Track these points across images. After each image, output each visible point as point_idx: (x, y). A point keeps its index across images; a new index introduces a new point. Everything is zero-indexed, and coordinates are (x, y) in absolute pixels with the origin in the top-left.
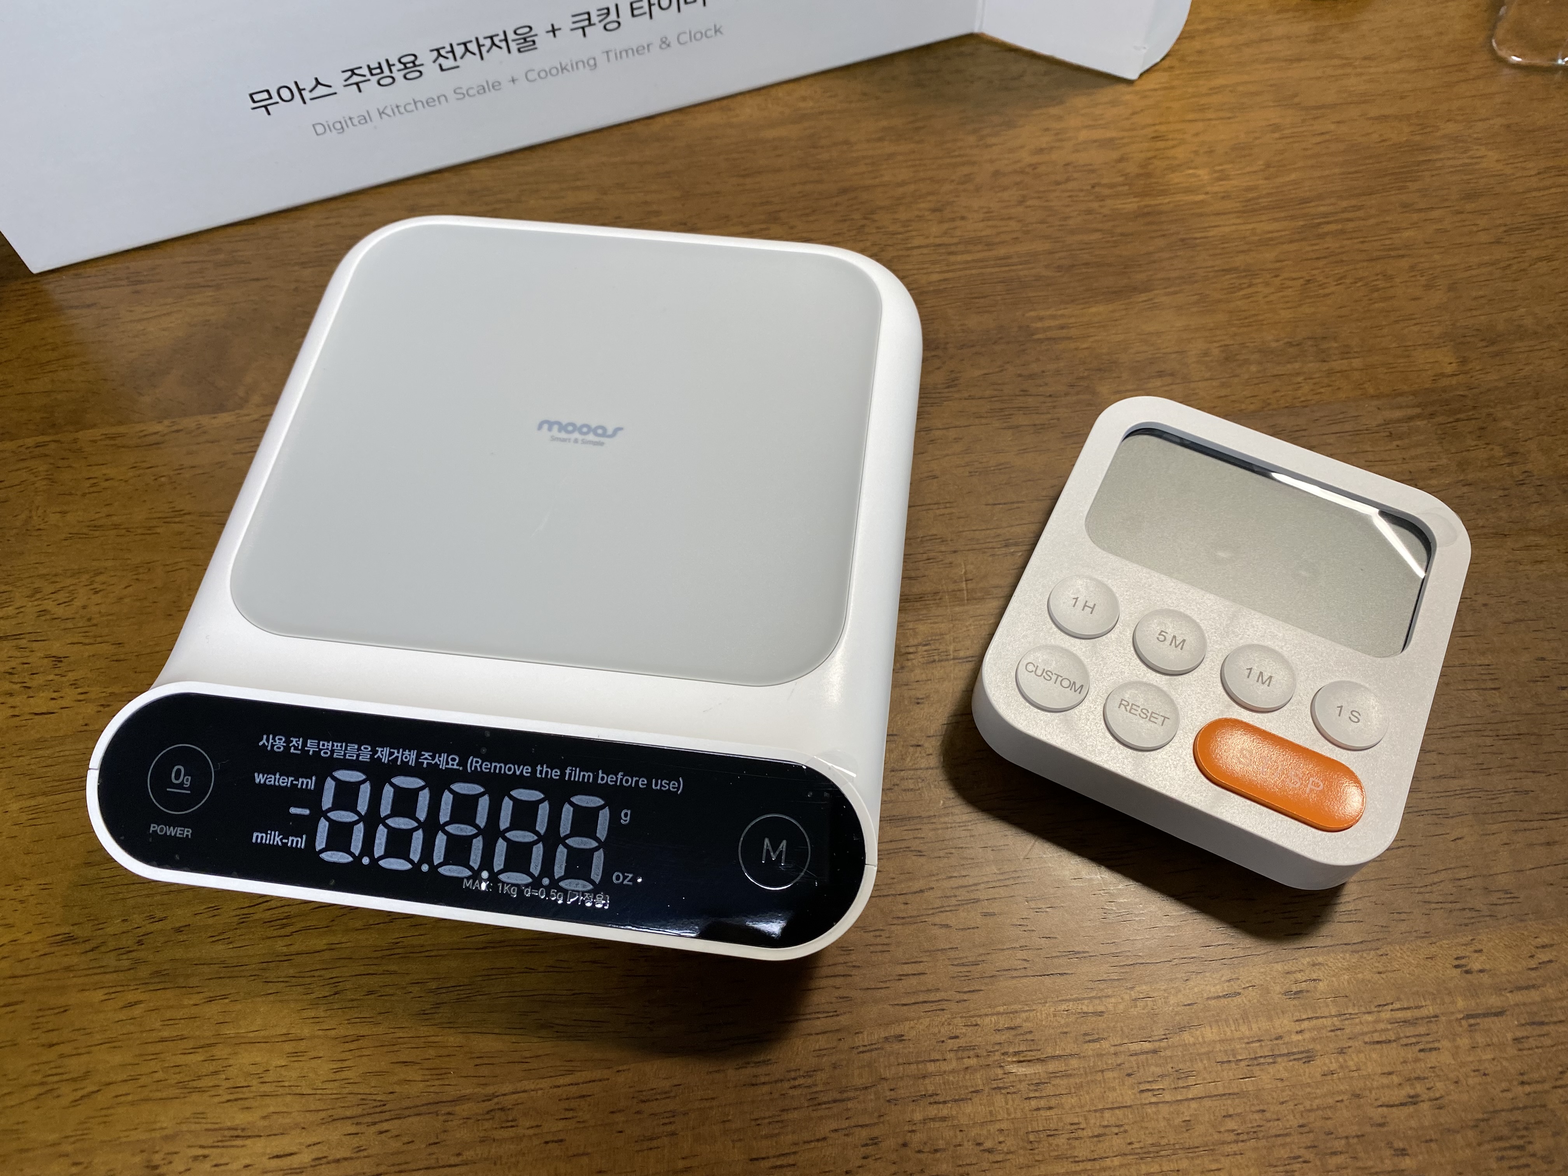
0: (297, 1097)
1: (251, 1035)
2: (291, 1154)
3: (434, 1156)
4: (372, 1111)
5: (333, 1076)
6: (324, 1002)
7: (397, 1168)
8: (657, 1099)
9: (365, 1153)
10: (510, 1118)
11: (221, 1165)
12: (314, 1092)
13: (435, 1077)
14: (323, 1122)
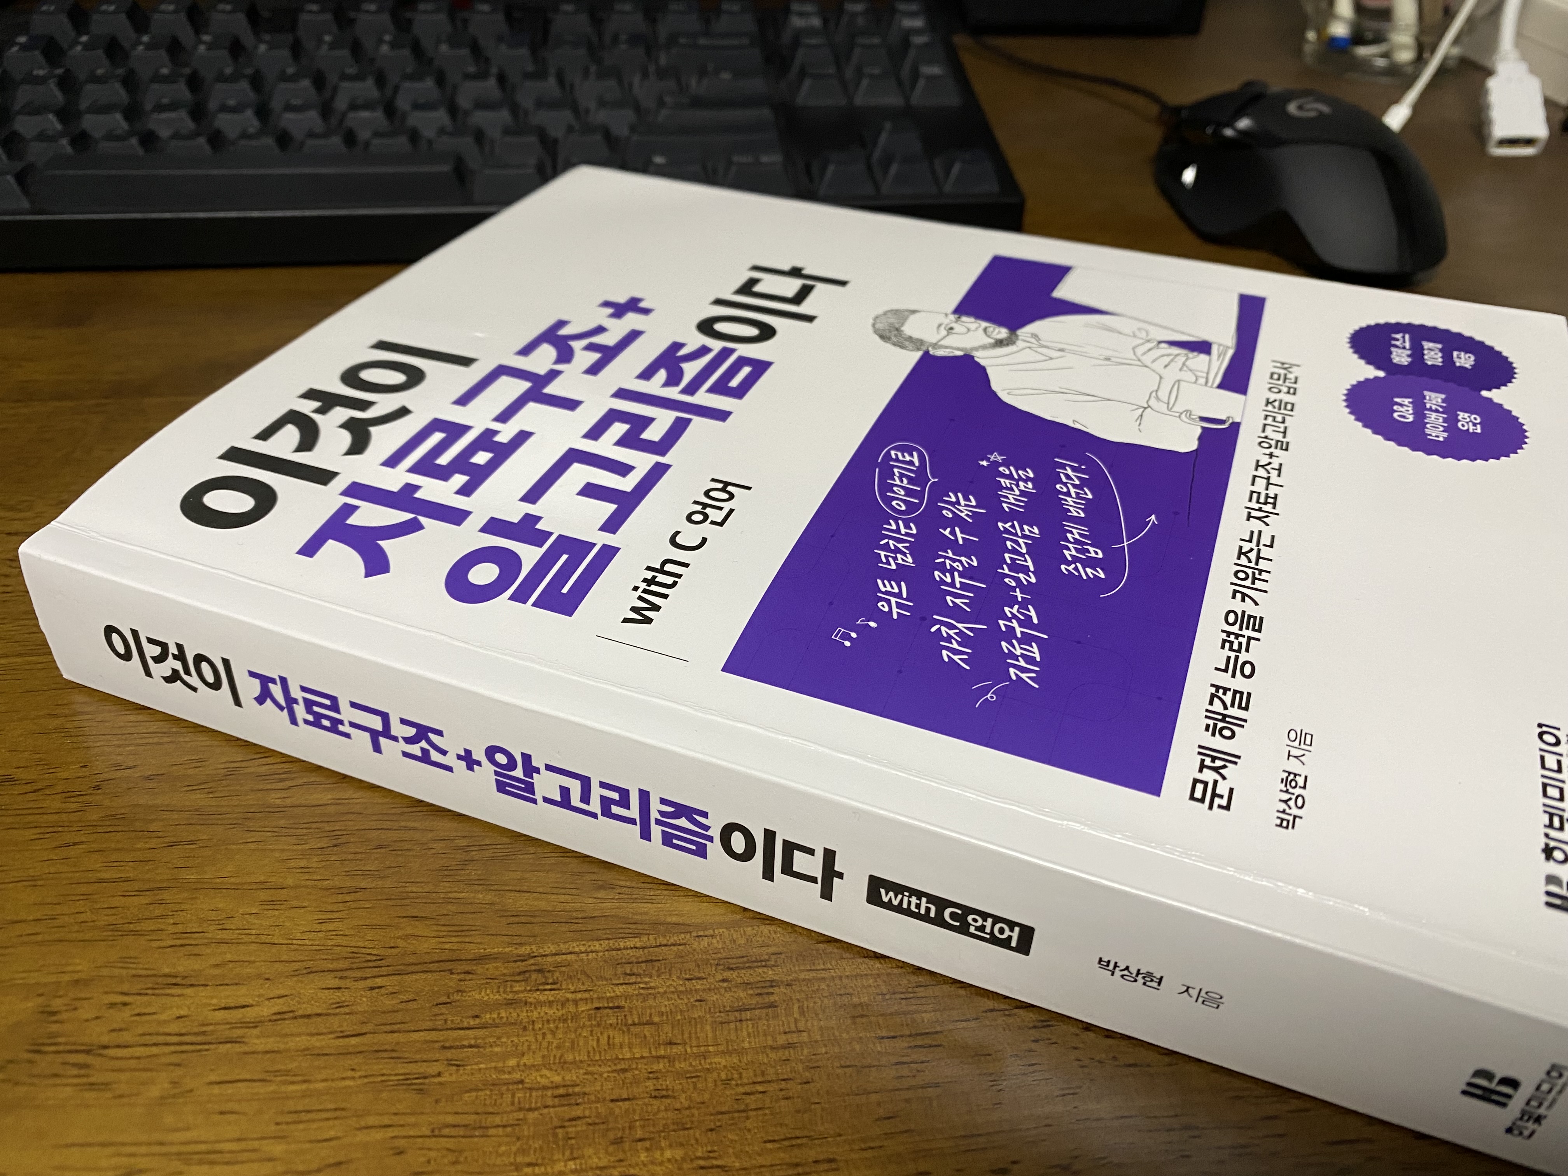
0: (264, 945)
1: (218, 880)
2: (244, 1007)
3: (441, 1017)
4: (365, 965)
5: (318, 927)
6: (319, 853)
7: (389, 1028)
8: (750, 967)
9: (347, 1010)
10: (551, 981)
11: (145, 1014)
12: (290, 942)
13: (454, 934)
14: (296, 973)
